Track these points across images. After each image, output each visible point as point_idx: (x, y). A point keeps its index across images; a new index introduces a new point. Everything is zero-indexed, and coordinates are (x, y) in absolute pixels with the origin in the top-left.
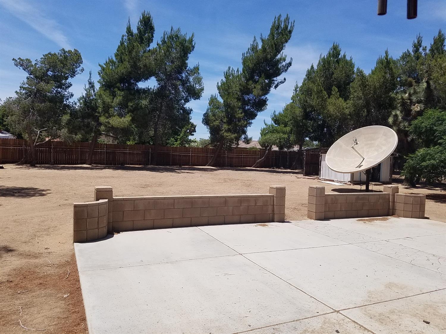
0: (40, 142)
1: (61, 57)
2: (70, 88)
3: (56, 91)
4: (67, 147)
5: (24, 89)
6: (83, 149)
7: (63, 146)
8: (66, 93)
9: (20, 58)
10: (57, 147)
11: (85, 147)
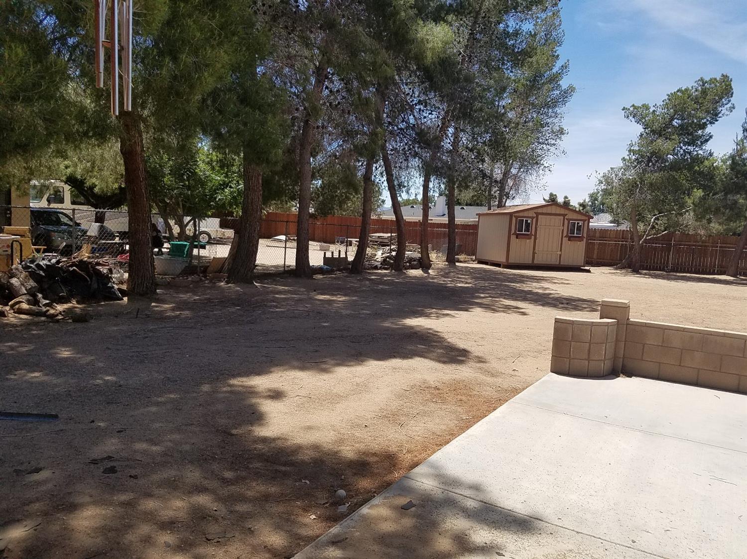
0: (653, 235)
1: (697, 93)
2: (708, 143)
3: (684, 150)
4: (698, 244)
5: (634, 152)
6: (725, 247)
7: (691, 242)
8: (700, 152)
9: (633, 106)
10: (680, 243)
11: (730, 244)
